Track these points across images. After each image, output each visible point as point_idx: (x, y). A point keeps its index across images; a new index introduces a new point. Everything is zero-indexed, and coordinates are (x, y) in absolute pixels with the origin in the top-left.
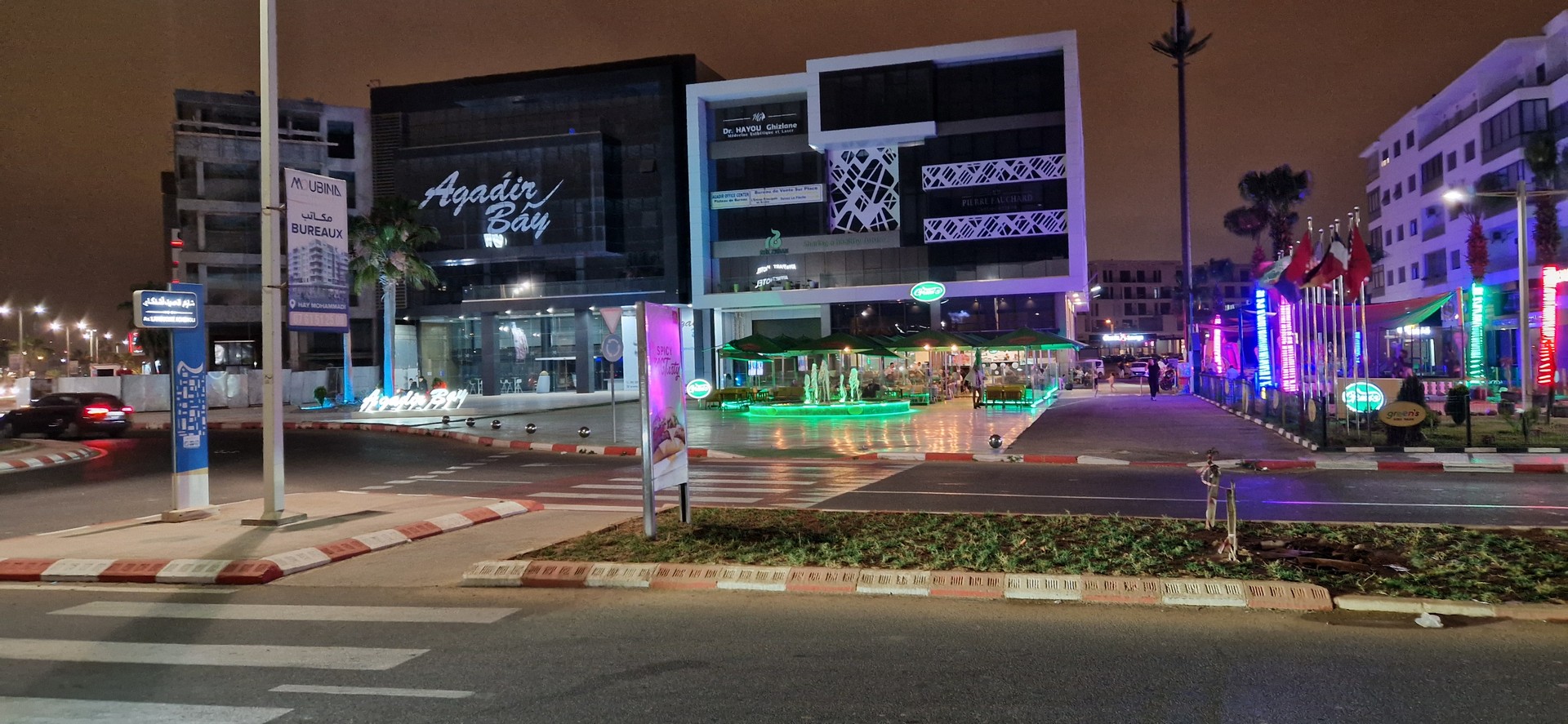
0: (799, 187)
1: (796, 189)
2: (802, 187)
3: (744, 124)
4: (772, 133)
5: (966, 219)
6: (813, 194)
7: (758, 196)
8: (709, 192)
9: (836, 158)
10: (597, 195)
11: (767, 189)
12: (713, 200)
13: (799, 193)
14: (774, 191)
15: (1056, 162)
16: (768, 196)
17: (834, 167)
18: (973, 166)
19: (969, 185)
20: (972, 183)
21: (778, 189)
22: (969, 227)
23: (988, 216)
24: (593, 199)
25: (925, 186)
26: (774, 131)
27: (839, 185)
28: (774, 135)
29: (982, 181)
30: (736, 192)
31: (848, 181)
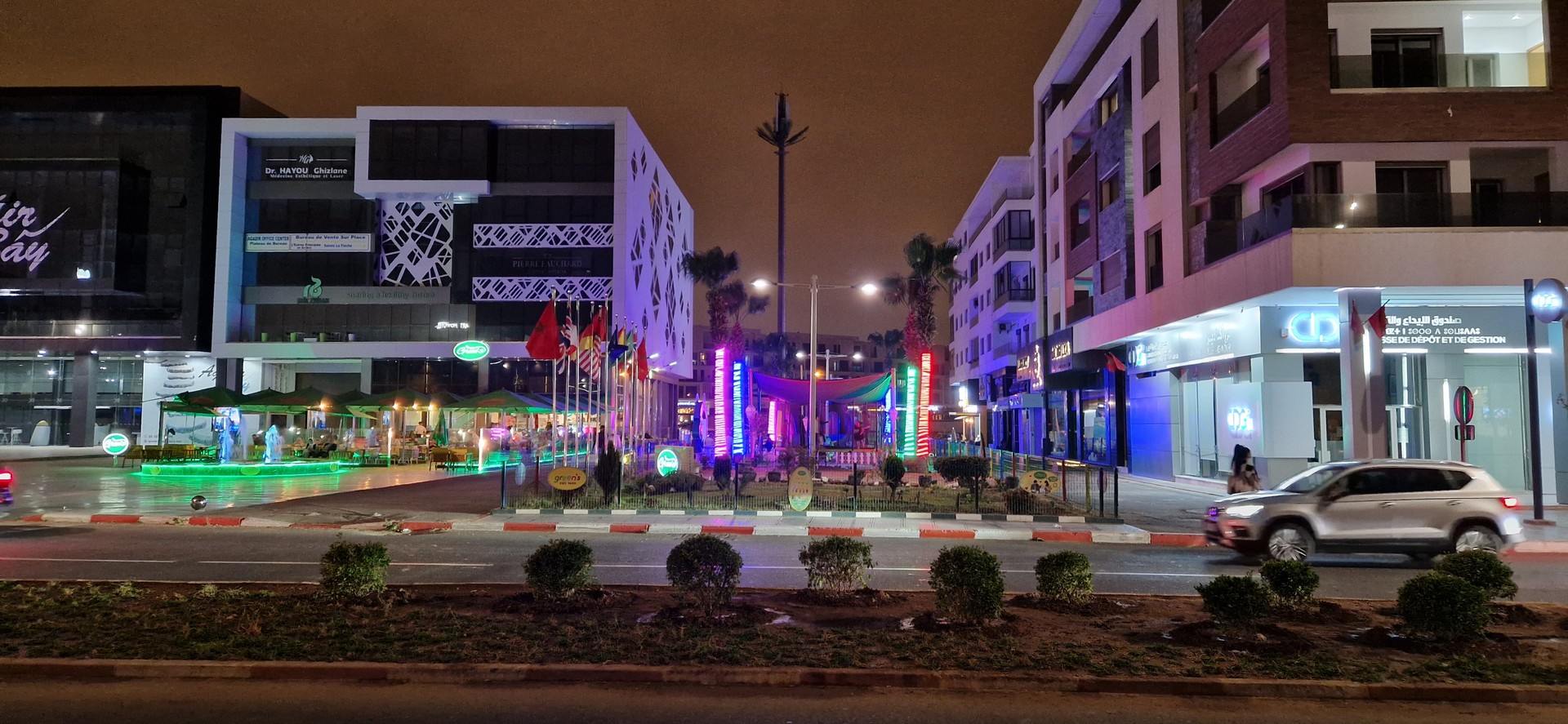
0: (345, 235)
1: (342, 237)
2: (350, 235)
3: (290, 165)
4: (319, 176)
5: (516, 280)
6: (361, 243)
7: (299, 241)
8: (245, 233)
9: (390, 208)
10: (108, 226)
11: (310, 235)
12: (249, 242)
13: (344, 242)
14: (317, 238)
15: (605, 231)
16: (310, 241)
17: (387, 218)
18: (525, 229)
19: (521, 246)
20: (523, 245)
21: (322, 235)
22: (518, 288)
23: (537, 279)
24: (103, 232)
25: (476, 244)
26: (322, 174)
27: (392, 236)
28: (322, 179)
29: (533, 244)
30: (275, 235)
31: (401, 233)
